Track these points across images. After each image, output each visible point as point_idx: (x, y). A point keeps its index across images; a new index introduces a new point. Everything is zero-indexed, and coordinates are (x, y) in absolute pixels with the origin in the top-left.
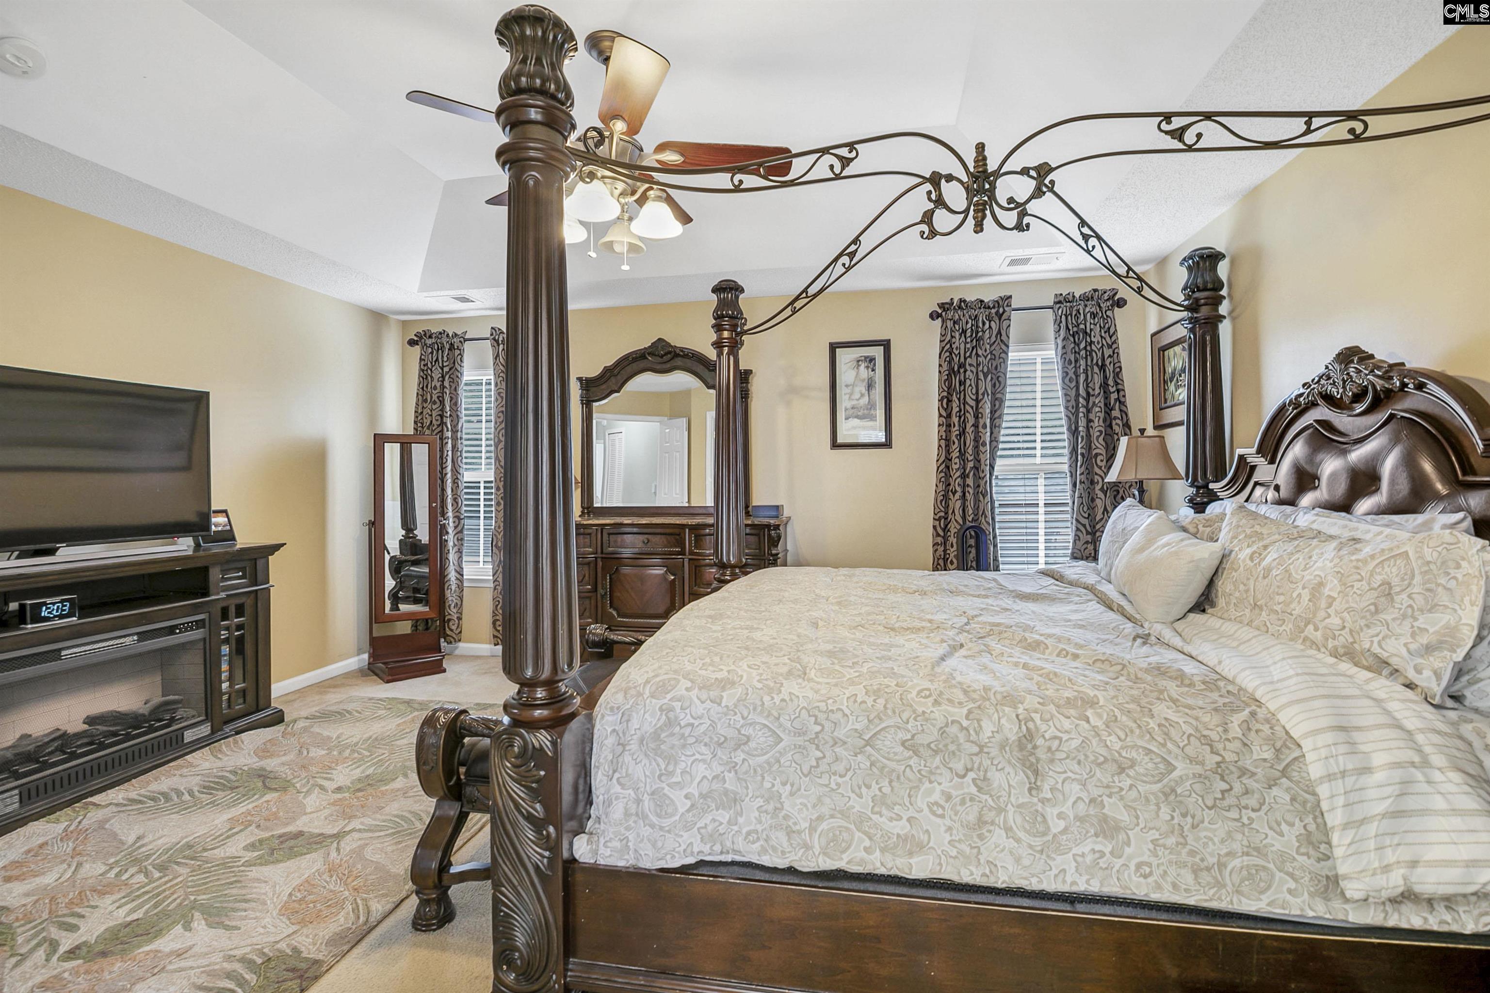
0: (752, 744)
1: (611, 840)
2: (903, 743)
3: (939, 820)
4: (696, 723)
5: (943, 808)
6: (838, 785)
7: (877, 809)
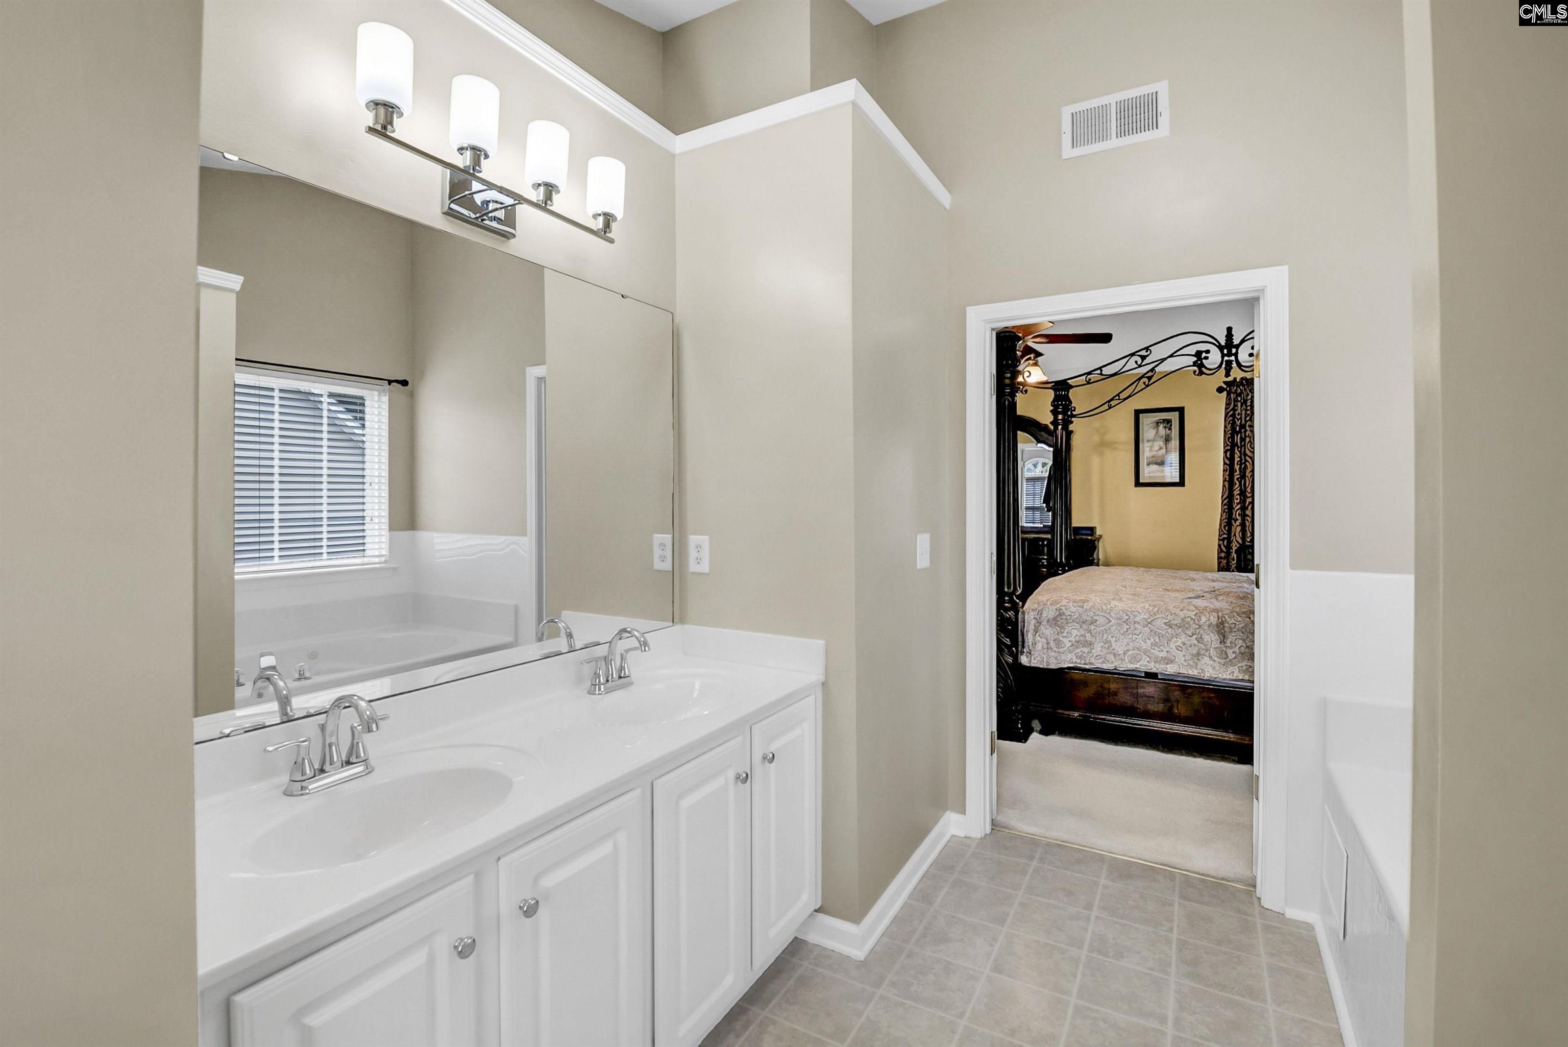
0: (1098, 623)
1: (1037, 657)
2: (1165, 624)
3: (1180, 652)
4: (1072, 614)
5: (1182, 648)
6: (1136, 638)
7: (1153, 648)
